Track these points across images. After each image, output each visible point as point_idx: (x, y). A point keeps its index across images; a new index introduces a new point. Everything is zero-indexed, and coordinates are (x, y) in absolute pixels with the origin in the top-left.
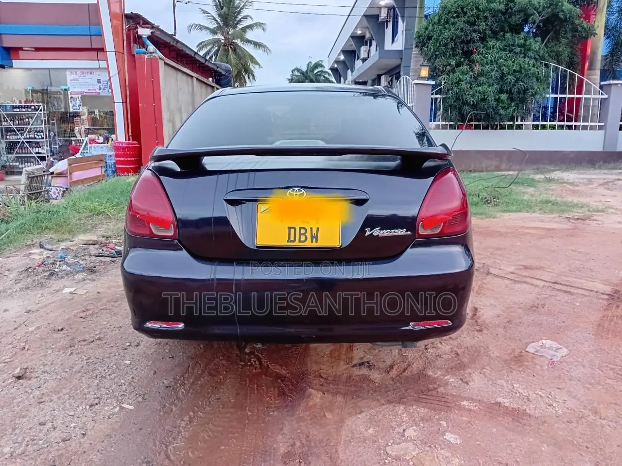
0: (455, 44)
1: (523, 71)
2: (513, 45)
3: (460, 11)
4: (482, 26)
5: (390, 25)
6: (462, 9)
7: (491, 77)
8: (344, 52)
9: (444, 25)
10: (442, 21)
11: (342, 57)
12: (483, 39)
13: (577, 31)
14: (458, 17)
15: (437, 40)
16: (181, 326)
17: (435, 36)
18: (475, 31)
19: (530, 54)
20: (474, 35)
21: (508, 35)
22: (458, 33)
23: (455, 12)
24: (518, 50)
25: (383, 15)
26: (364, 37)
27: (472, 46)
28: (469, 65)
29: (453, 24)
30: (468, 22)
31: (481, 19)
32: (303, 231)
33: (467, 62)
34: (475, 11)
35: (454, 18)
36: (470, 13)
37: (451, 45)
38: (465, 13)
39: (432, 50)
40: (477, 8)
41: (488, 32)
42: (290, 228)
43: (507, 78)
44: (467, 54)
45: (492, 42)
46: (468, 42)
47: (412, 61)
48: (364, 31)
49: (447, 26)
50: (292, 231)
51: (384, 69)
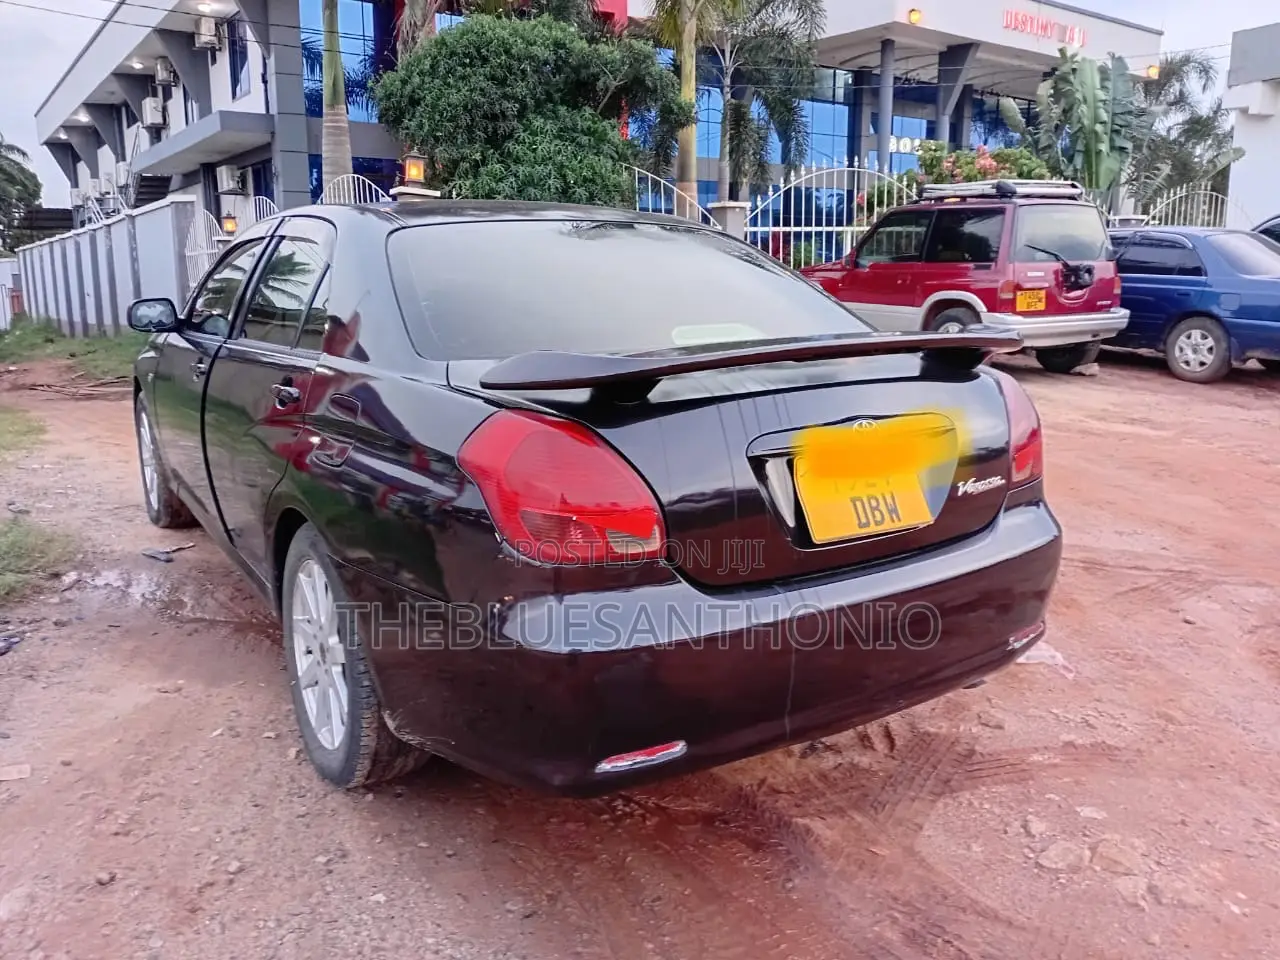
0: (472, 120)
1: (599, 181)
2: (574, 130)
3: (475, 54)
4: (520, 89)
5: (224, 59)
6: (478, 50)
7: (549, 189)
8: (90, 106)
9: (445, 78)
10: (442, 70)
11: (84, 118)
12: (521, 115)
13: (671, 111)
14: (471, 65)
15: (434, 107)
16: (679, 748)
17: (428, 98)
18: (505, 96)
19: (605, 148)
20: (506, 104)
21: (562, 110)
22: (476, 96)
23: (466, 55)
24: (584, 140)
25: (206, 35)
26: (152, 78)
27: (503, 127)
28: (502, 162)
29: (463, 78)
30: (493, 78)
31: (515, 74)
32: (874, 503)
33: (497, 156)
34: (503, 58)
35: (464, 65)
36: (494, 61)
37: (465, 119)
38: (485, 60)
39: (426, 128)
40: (507, 52)
41: (530, 102)
42: (854, 501)
43: (574, 193)
44: (495, 141)
45: (538, 122)
46: (494, 118)
47: (324, 141)
48: (150, 63)
49: (451, 81)
50: (858, 504)
51: (220, 153)
